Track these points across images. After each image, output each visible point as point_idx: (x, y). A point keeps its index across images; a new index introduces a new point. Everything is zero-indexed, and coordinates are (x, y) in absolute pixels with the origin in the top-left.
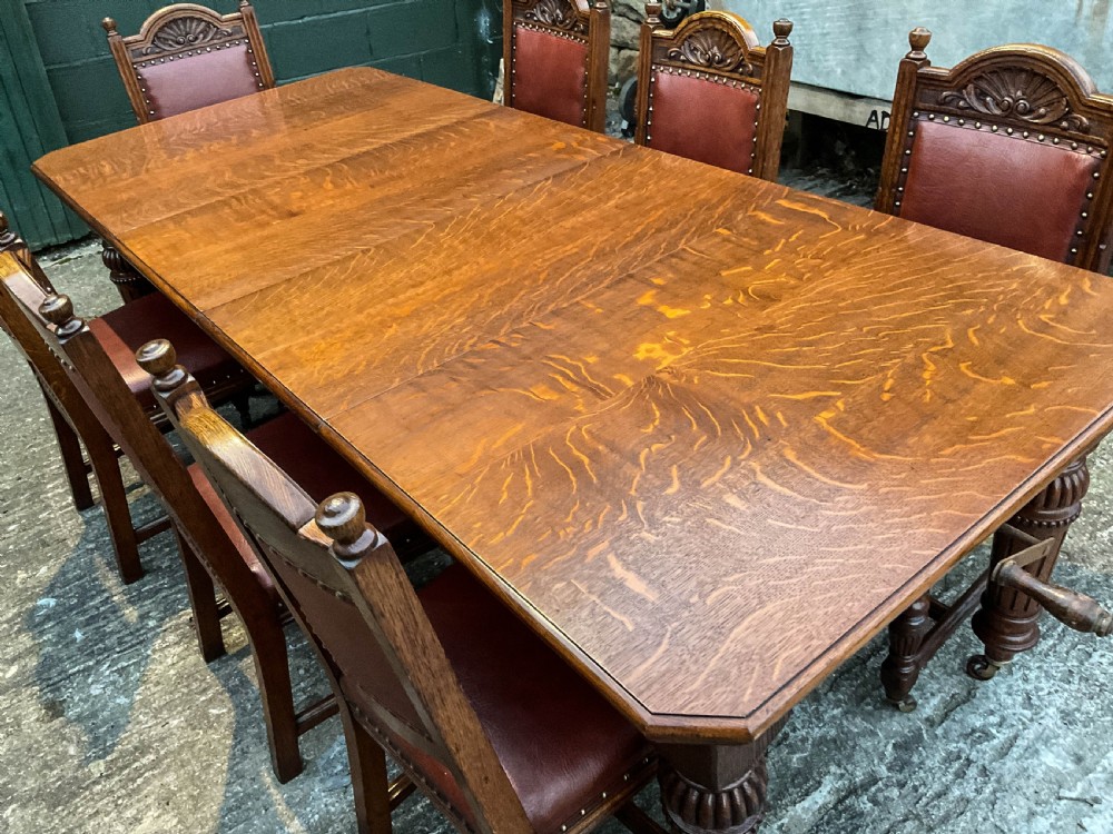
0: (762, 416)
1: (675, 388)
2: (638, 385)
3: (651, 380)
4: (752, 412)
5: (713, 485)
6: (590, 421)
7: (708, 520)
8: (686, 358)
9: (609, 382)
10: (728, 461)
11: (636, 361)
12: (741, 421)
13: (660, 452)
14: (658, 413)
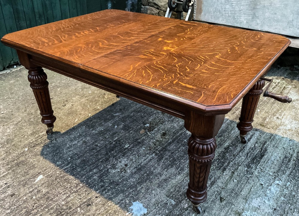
0: (203, 57)
1: (178, 54)
2: (168, 54)
3: (171, 53)
4: (200, 57)
5: (198, 69)
6: (159, 61)
7: (200, 75)
8: (177, 49)
9: (160, 54)
10: (199, 65)
11: (164, 50)
12: (198, 58)
13: (180, 65)
14: (176, 59)
